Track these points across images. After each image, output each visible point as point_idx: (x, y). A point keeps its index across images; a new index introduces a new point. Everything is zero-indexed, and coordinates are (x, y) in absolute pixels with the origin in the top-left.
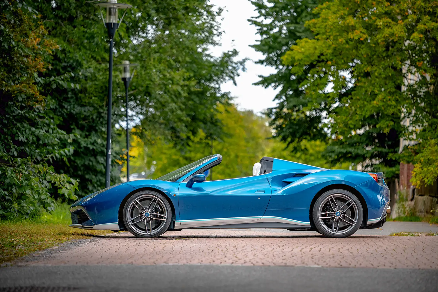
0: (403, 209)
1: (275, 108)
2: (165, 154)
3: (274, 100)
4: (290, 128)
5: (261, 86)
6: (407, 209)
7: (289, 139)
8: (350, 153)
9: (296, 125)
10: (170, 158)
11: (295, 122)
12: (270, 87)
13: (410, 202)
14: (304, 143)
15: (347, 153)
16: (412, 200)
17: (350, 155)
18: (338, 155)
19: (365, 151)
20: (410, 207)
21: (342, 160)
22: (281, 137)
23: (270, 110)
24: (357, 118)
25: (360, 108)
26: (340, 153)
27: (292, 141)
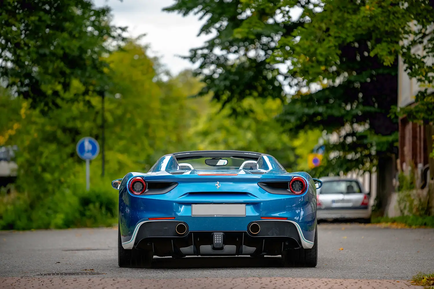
0: (408, 204)
1: (202, 49)
2: (35, 123)
3: (199, 35)
4: (225, 79)
5: (176, 12)
6: (416, 202)
7: (225, 97)
8: (320, 114)
9: (235, 74)
10: (42, 131)
11: (233, 70)
12: (191, 13)
13: (420, 191)
14: (248, 102)
15: (316, 114)
16: (423, 187)
17: (319, 118)
18: (300, 119)
19: (343, 112)
20: (420, 200)
21: (307, 127)
22: (211, 94)
23: (194, 52)
24: (331, 44)
25: (336, 23)
26: (304, 114)
27: (229, 100)
